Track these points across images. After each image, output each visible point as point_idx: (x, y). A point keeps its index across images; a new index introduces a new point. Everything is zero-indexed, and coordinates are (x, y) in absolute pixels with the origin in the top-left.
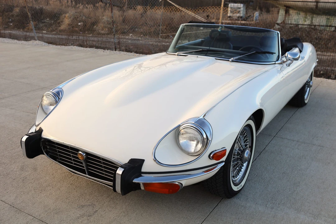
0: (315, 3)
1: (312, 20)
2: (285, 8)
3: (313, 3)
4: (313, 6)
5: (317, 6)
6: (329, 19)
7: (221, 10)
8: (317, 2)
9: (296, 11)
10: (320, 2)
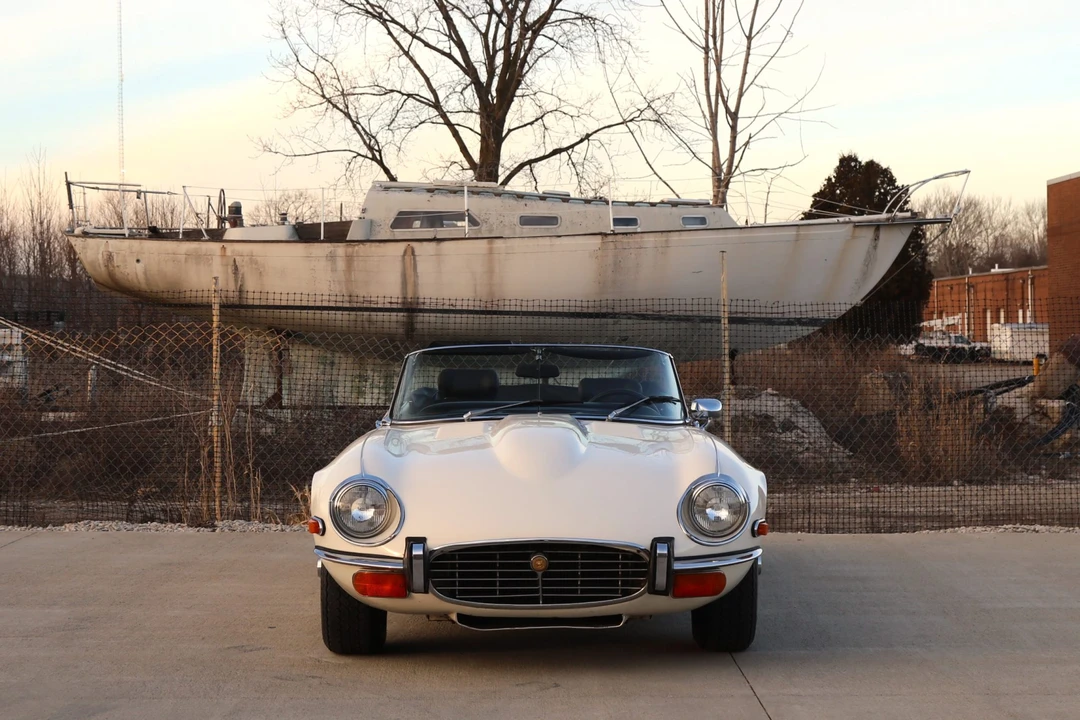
0: (400, 317)
1: (387, 387)
3: (394, 316)
4: (393, 329)
8: (411, 308)
9: (316, 352)
10: (421, 311)
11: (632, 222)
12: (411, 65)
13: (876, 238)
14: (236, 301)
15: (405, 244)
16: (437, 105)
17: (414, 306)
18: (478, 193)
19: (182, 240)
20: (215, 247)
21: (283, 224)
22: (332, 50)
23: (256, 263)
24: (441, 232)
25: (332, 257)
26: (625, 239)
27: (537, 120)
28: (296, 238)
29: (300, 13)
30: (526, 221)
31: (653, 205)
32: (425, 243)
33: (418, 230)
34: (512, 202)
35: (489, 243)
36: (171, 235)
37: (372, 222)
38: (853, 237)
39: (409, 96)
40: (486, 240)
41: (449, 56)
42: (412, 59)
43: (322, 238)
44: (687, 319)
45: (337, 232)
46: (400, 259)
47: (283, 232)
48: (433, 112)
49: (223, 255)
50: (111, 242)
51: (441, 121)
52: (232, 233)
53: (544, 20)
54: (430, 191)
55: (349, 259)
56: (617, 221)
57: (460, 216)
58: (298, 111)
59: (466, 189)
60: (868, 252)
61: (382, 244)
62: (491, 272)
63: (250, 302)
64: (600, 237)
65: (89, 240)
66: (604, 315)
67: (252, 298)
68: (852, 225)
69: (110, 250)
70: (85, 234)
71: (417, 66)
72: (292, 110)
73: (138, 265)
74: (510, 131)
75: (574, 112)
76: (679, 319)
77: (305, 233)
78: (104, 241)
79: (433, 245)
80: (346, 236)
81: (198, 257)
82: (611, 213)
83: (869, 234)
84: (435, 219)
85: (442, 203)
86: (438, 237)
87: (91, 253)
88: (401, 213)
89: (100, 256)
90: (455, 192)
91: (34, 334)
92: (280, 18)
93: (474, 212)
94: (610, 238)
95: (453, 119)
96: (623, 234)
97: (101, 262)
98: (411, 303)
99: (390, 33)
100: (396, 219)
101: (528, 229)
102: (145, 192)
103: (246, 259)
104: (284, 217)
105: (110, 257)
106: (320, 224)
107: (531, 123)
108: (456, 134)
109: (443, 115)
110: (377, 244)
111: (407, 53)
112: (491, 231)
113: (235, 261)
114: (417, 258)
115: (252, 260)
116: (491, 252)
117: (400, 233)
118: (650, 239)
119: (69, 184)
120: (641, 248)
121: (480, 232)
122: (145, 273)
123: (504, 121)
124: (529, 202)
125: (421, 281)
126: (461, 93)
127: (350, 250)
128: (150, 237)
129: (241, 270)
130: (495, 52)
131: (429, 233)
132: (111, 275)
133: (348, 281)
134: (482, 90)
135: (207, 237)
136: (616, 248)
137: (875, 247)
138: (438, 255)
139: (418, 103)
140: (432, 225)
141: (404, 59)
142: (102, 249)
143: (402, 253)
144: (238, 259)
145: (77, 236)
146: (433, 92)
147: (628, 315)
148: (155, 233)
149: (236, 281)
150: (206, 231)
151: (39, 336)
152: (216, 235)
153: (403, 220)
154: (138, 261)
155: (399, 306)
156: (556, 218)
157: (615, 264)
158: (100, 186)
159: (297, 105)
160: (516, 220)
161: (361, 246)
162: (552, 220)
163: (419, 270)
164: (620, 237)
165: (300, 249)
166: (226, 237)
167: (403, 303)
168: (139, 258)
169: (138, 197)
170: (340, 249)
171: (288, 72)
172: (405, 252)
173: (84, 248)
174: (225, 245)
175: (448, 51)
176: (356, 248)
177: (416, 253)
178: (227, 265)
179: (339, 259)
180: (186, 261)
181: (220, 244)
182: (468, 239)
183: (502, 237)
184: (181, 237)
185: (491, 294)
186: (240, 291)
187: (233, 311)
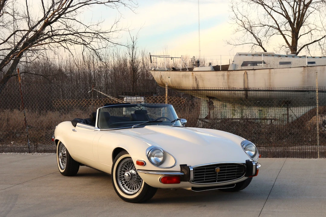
0: (244, 92)
1: (242, 113)
2: (208, 99)
3: (242, 92)
4: (242, 96)
5: (246, 95)
6: (261, 110)
7: (166, 100)
8: (246, 90)
9: (221, 103)
10: (250, 90)
11: (314, 63)
12: (271, 17)
14: (196, 88)
15: (244, 71)
16: (279, 29)
17: (247, 89)
18: (267, 55)
19: (181, 71)
20: (190, 73)
21: (210, 66)
22: (247, 14)
23: (202, 77)
24: (255, 67)
25: (223, 75)
26: (311, 68)
27: (309, 32)
28: (214, 70)
29: (238, 4)
30: (281, 63)
31: (320, 57)
32: (250, 71)
33: (249, 67)
34: (277, 58)
35: (270, 70)
36: (178, 70)
37: (235, 65)
39: (270, 26)
40: (268, 69)
41: (282, 14)
42: (271, 16)
43: (221, 70)
45: (225, 68)
46: (243, 75)
47: (210, 68)
48: (278, 31)
49: (193, 75)
50: (162, 72)
51: (280, 33)
52: (196, 69)
53: (310, 2)
54: (253, 55)
55: (228, 76)
56: (309, 63)
57: (261, 62)
58: (237, 32)
59: (262, 54)
61: (238, 71)
62: (270, 79)
63: (200, 89)
64: (303, 68)
65: (156, 72)
66: (305, 91)
67: (201, 87)
69: (162, 74)
70: (155, 70)
71: (273, 18)
72: (235, 32)
73: (169, 79)
74: (301, 36)
75: (320, 29)
77: (216, 69)
78: (160, 72)
79: (253, 71)
80: (228, 69)
81: (185, 76)
82: (307, 60)
84: (254, 63)
85: (256, 59)
86: (254, 69)
87: (156, 75)
88: (244, 62)
89: (159, 76)
90: (260, 55)
91: (117, 100)
92: (232, 5)
93: (266, 61)
94: (306, 68)
95: (283, 33)
96: (310, 66)
97: (159, 78)
98: (246, 88)
99: (265, 8)
100: (243, 64)
101: (282, 66)
102: (173, 58)
103: (199, 76)
104: (210, 64)
105: (161, 77)
106: (220, 66)
107: (307, 33)
108: (284, 37)
109: (281, 31)
110: (236, 71)
111: (270, 14)
112: (271, 66)
113: (196, 77)
114: (248, 75)
115: (201, 76)
116: (270, 72)
117: (244, 68)
118: (318, 68)
119: (151, 56)
120: (316, 71)
121: (267, 67)
122: (171, 81)
123: (299, 33)
124: (282, 58)
125: (249, 82)
126: (285, 25)
127: (229, 73)
128: (173, 71)
129: (198, 80)
130: (296, 12)
131: (252, 67)
132: (162, 82)
133: (228, 82)
134: (291, 24)
135: (188, 70)
136: (308, 71)
138: (254, 74)
139: (273, 28)
140: (254, 65)
141: (269, 16)
142: (159, 74)
143: (243, 73)
144: (197, 76)
145: (152, 71)
146: (278, 25)
147: (313, 91)
148: (174, 69)
149: (196, 83)
150: (188, 68)
151: (118, 100)
152: (191, 70)
153: (245, 64)
154: (169, 77)
155: (242, 89)
156: (290, 62)
157: (308, 76)
158: (160, 56)
159: (237, 30)
160: (278, 63)
161: (232, 72)
162: (289, 63)
163: (249, 79)
164: (309, 67)
165: (214, 73)
166: (194, 70)
167: (244, 88)
169: (171, 59)
170: (226, 73)
171: (235, 21)
172: (245, 73)
173: (154, 74)
174: (193, 72)
175: (281, 13)
177: (248, 74)
178: (194, 78)
179: (225, 76)
180: (182, 77)
181: (192, 72)
182: (263, 69)
183: (273, 68)
184: (181, 70)
185: (270, 85)
186: (198, 85)
187: (195, 91)
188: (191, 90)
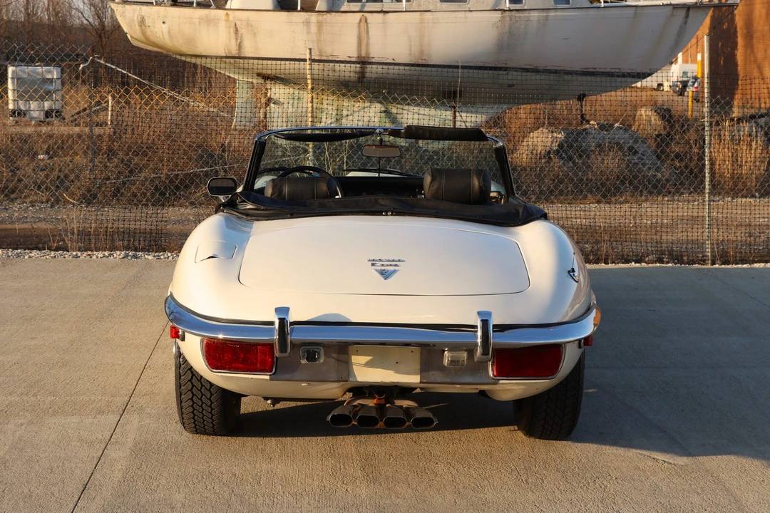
1: (338, 116)
3: (352, 66)
6: (386, 111)
8: (363, 62)
9: (288, 90)
10: (371, 63)
11: (519, 1)
13: (687, 17)
14: (234, 52)
15: (359, 14)
17: (366, 60)
19: (196, 8)
20: (221, 13)
23: (252, 26)
24: (386, 6)
25: (307, 23)
26: (518, 14)
28: (278, 8)
32: (375, 14)
33: (366, 4)
35: (421, 15)
36: (187, 4)
38: (672, 15)
40: (418, 13)
43: (299, 8)
44: (556, 72)
45: (308, 5)
46: (357, 25)
47: (270, 4)
49: (227, 20)
50: (143, 8)
52: (232, 3)
55: (320, 25)
60: (681, 26)
61: (343, 14)
62: (422, 35)
63: (247, 55)
64: (500, 12)
65: (128, 8)
66: (500, 69)
67: (248, 51)
68: (671, 7)
69: (143, 14)
73: (163, 25)
76: (550, 72)
77: (286, 5)
78: (138, 7)
79: (381, 15)
80: (316, 7)
81: (209, 21)
83: (682, 13)
86: (384, 10)
87: (128, 16)
89: (136, 18)
94: (507, 13)
96: (516, 10)
97: (136, 23)
98: (364, 57)
101: (446, 5)
103: (245, 23)
110: (340, 14)
112: (419, 6)
113: (235, 24)
114: (369, 25)
115: (249, 24)
116: (422, 20)
117: (354, 6)
120: (528, 20)
121: (412, 6)
122: (169, 32)
125: (371, 42)
127: (320, 18)
128: (173, 5)
129: (241, 31)
131: (376, 6)
132: (143, 33)
133: (319, 41)
135: (214, 6)
136: (511, 20)
137: (686, 23)
138: (384, 23)
142: (137, 13)
143: (358, 21)
144: (238, 23)
145: (118, 3)
147: (516, 69)
148: (175, 2)
149: (237, 39)
152: (220, 5)
154: (163, 23)
155: (354, 59)
157: (510, 32)
161: (328, 15)
163: (370, 34)
164: (514, 12)
165: (284, 16)
166: (228, 6)
167: (358, 57)
168: (165, 20)
170: (313, 17)
172: (360, 20)
173: (124, 12)
174: (229, 12)
176: (325, 16)
177: (368, 21)
178: (230, 27)
179: (312, 24)
180: (199, 24)
181: (226, 12)
182: (405, 11)
183: (430, 11)
184: (195, 5)
185: (422, 52)
186: (240, 46)
187: (232, 61)
188: (221, 57)
